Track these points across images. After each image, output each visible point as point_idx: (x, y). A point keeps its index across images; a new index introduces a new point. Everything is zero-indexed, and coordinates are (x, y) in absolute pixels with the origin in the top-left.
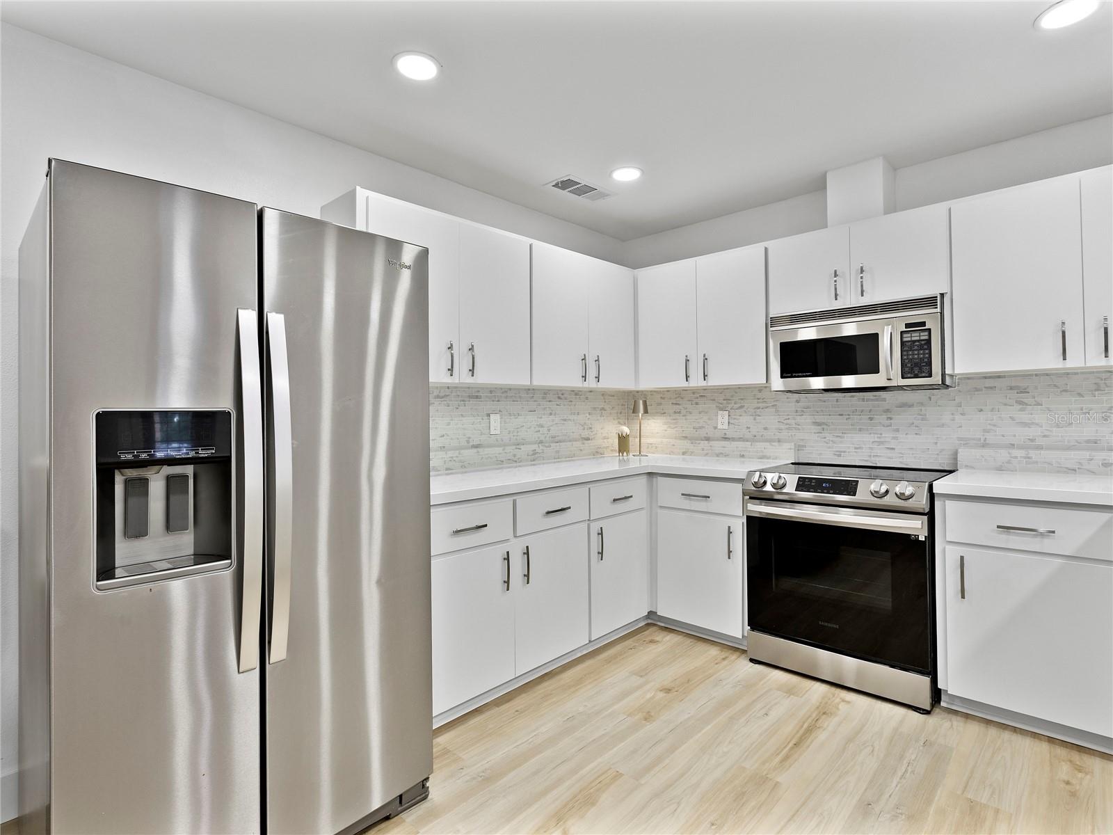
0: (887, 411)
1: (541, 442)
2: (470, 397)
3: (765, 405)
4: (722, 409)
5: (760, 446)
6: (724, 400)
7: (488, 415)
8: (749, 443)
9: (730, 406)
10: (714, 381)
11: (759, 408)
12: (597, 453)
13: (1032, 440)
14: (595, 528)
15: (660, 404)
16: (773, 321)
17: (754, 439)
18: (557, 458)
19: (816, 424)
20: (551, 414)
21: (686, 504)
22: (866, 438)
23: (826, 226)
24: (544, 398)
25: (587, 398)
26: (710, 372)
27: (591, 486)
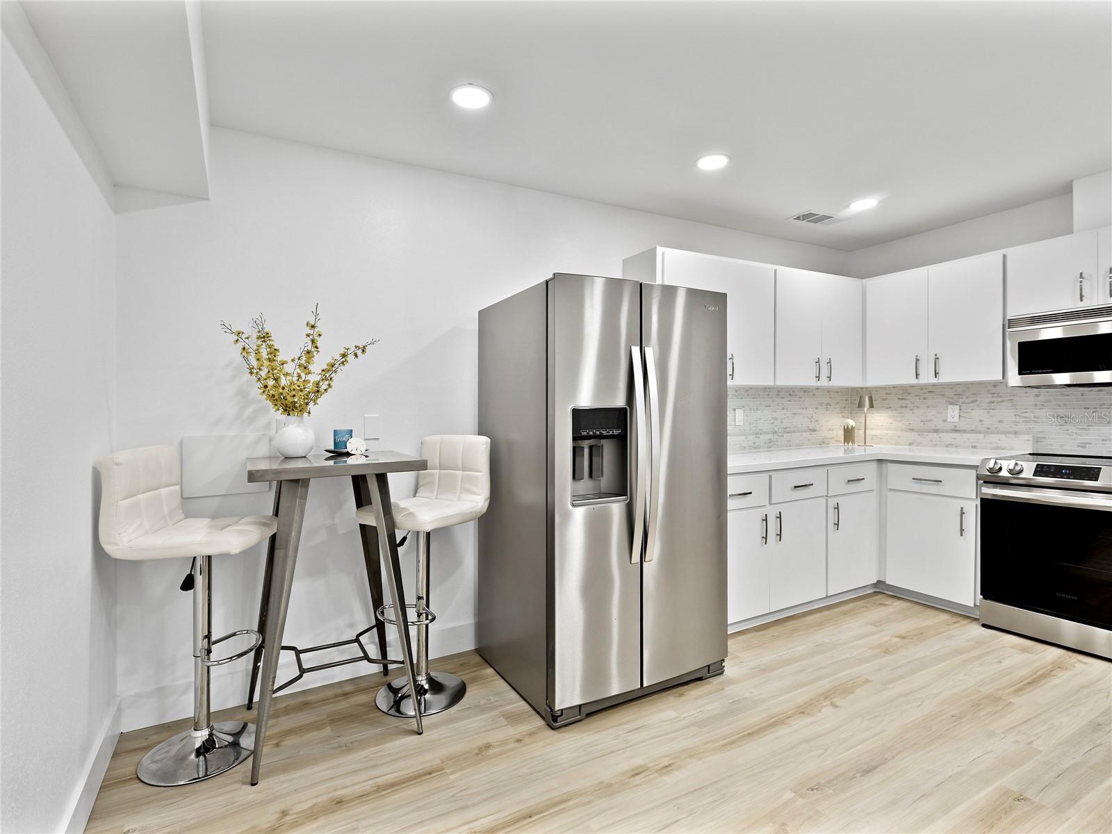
1: (775, 432)
3: (1000, 399)
4: (952, 404)
5: (994, 438)
6: (955, 395)
7: (734, 410)
8: (983, 435)
9: (961, 400)
10: (945, 378)
11: (993, 402)
12: (823, 443)
14: (832, 502)
15: (886, 399)
16: (1012, 323)
17: (988, 431)
18: (789, 446)
20: (783, 409)
21: (917, 487)
23: (1072, 233)
24: (778, 395)
25: (814, 395)
26: (941, 370)
27: (828, 468)
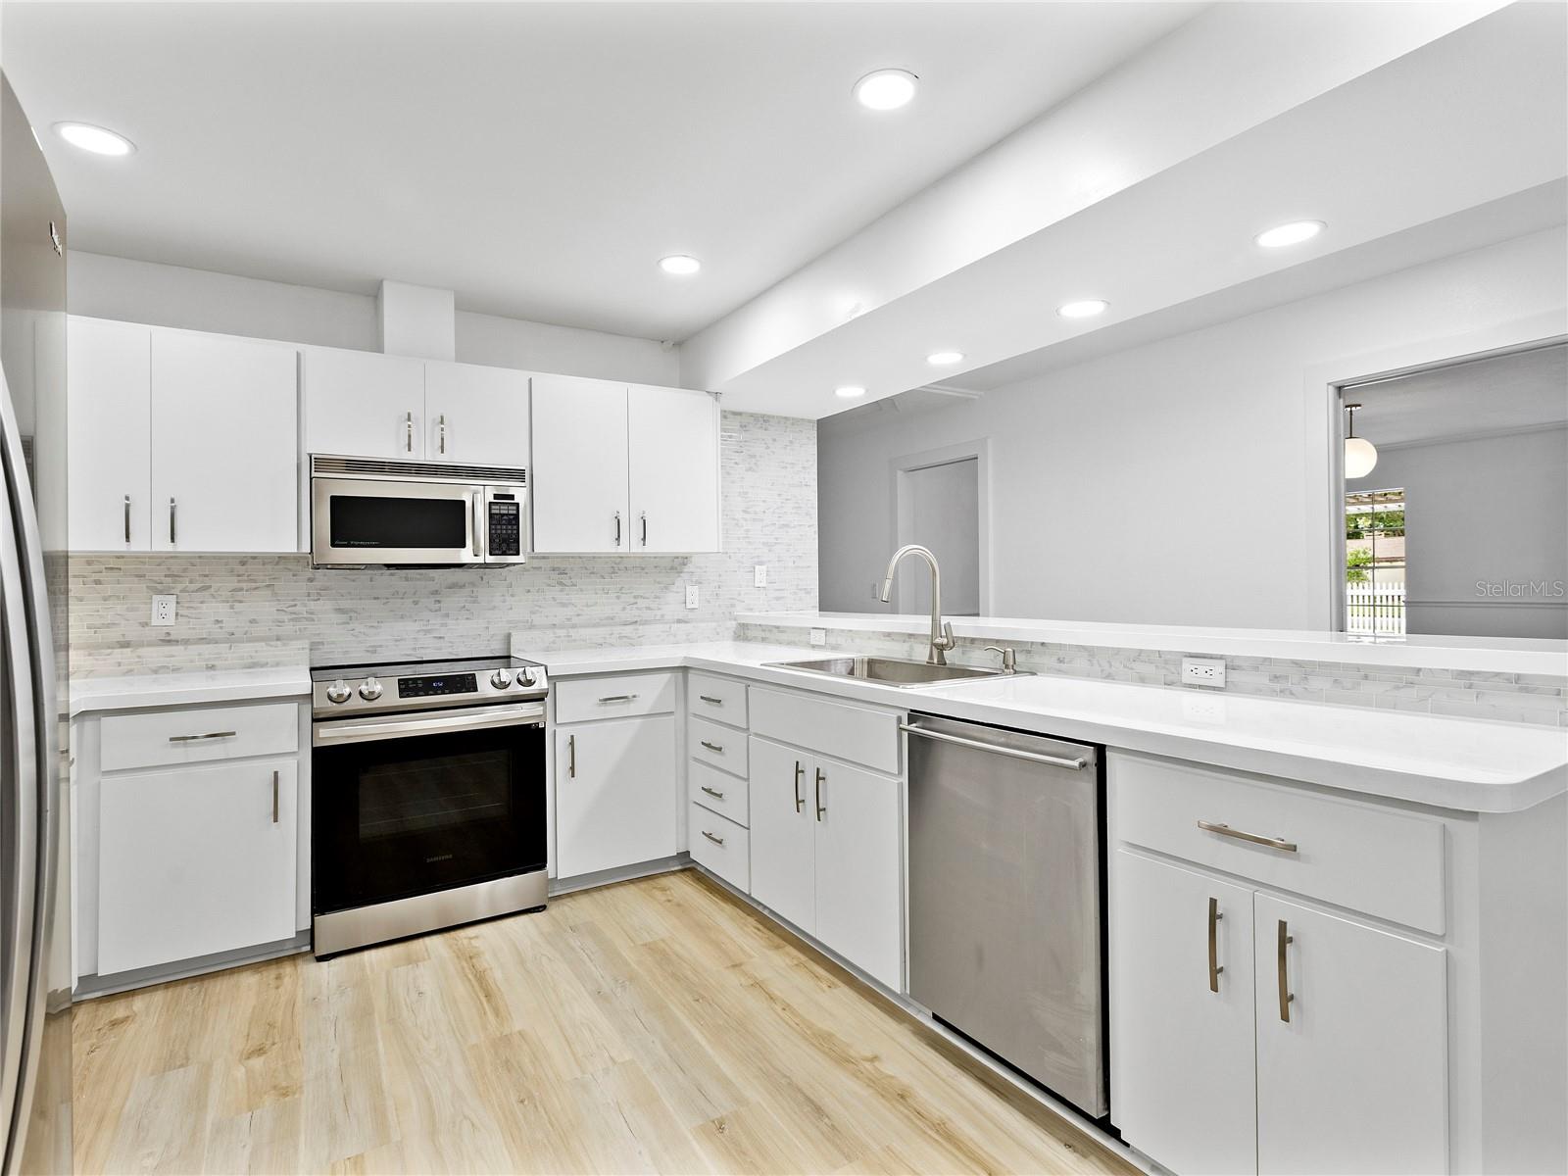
0: (436, 592)
3: (254, 585)
4: (160, 592)
5: (246, 649)
6: (166, 576)
9: (180, 586)
21: (180, 754)
23: (384, 353)
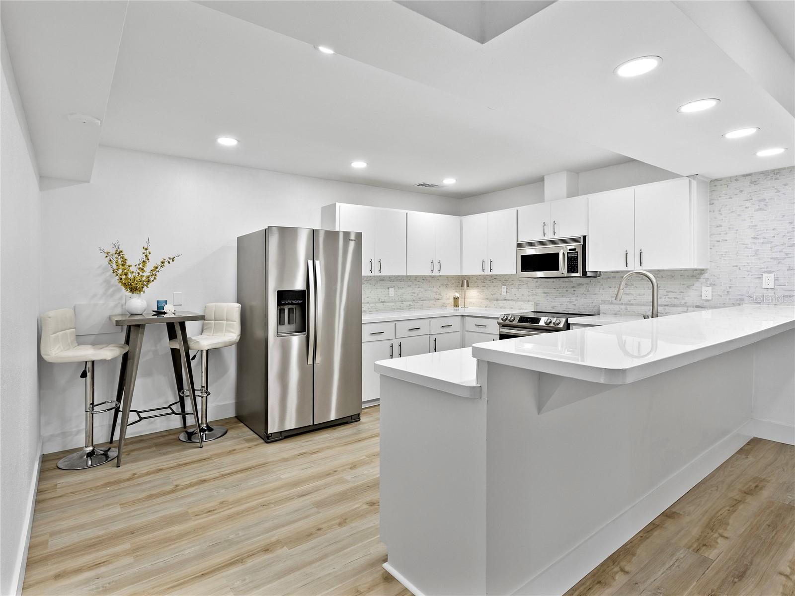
0: (573, 287)
1: (414, 300)
2: (380, 280)
3: (523, 283)
4: (504, 285)
5: (519, 303)
6: (505, 280)
7: (388, 288)
8: (514, 302)
9: (507, 283)
10: (494, 272)
11: (520, 285)
12: (444, 306)
13: (630, 301)
14: (433, 338)
15: (476, 282)
16: (519, 245)
17: (517, 300)
18: (422, 308)
19: (545, 293)
20: (419, 287)
21: (477, 329)
22: (564, 300)
23: (544, 202)
24: (415, 280)
25: (438, 279)
26: (493, 268)
27: (431, 319)
